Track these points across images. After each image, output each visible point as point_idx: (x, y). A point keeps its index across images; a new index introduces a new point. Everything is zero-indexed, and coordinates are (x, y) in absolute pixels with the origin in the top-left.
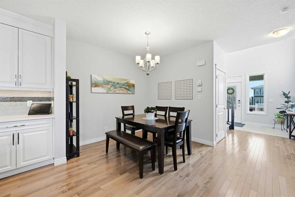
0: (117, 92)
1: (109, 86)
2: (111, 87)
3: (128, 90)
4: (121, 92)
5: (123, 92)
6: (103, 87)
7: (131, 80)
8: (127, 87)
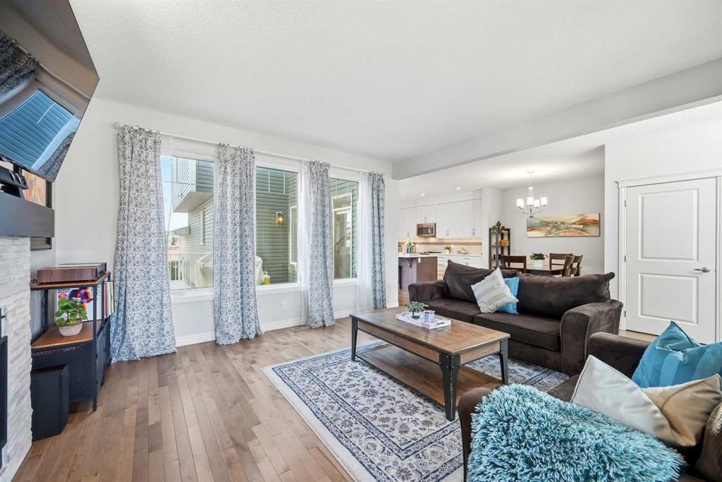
0: (562, 234)
1: (549, 228)
2: (552, 228)
3: (582, 230)
4: (568, 234)
5: (572, 234)
6: (540, 230)
7: (589, 213)
8: (581, 226)
